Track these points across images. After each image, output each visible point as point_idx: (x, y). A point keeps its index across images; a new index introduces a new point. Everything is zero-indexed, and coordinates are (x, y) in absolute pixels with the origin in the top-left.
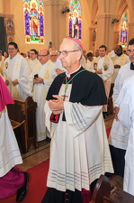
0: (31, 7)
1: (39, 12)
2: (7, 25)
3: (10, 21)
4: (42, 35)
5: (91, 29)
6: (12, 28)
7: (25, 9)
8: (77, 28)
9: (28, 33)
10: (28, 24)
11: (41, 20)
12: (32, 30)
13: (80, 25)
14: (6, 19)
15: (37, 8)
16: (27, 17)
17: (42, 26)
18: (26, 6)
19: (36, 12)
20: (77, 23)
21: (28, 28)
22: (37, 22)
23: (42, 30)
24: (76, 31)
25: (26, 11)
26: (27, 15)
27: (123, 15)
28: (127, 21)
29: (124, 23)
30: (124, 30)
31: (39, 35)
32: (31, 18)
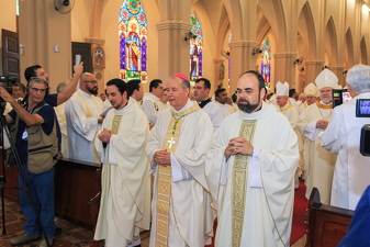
0: (130, 30)
1: (141, 36)
2: (95, 55)
3: (100, 49)
4: (144, 69)
5: (216, 62)
6: (101, 59)
7: (120, 32)
8: (196, 59)
9: (123, 67)
10: (124, 53)
11: (143, 47)
12: (129, 63)
13: (200, 56)
14: (94, 46)
15: (137, 31)
16: (123, 43)
17: (144, 57)
18: (123, 28)
19: (136, 37)
20: (196, 52)
21: (123, 59)
22: (137, 50)
23: (144, 63)
24: (194, 64)
25: (123, 34)
26: (123, 41)
27: (264, 42)
28: (269, 51)
29: (266, 53)
30: (265, 63)
31: (139, 69)
32: (128, 45)
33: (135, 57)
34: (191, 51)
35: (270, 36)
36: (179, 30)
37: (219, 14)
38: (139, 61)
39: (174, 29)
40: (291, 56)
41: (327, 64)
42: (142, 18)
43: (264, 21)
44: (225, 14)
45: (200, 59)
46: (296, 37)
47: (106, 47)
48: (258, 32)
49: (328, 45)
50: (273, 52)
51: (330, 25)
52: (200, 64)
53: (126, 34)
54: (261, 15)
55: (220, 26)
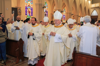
0: (28, 5)
2: (18, 11)
3: (20, 9)
4: (32, 15)
5: (51, 14)
6: (20, 12)
7: (26, 5)
8: (46, 13)
9: (26, 15)
10: (26, 11)
11: (32, 10)
12: (28, 13)
13: (47, 12)
14: (18, 9)
15: (30, 5)
16: (26, 8)
17: (32, 12)
18: (26, 4)
19: (30, 7)
20: (46, 11)
21: (26, 13)
22: (30, 10)
23: (32, 14)
24: (45, 14)
25: (26, 6)
26: (26, 7)
27: (64, 9)
28: (65, 12)
29: (64, 12)
30: (64, 15)
31: (31, 15)
32: (28, 9)
33: (29, 12)
34: (45, 11)
35: (65, 8)
36: (41, 5)
37: (52, 1)
38: (31, 13)
39: (40, 5)
40: (71, 13)
41: (80, 15)
42: (31, 2)
43: (64, 4)
44: (54, 2)
45: (47, 13)
46: (72, 8)
47: (22, 9)
48: (62, 7)
49: (80, 11)
50: (66, 12)
51: (81, 5)
52: (47, 14)
53: (27, 6)
54: (63, 2)
55: (53, 5)
